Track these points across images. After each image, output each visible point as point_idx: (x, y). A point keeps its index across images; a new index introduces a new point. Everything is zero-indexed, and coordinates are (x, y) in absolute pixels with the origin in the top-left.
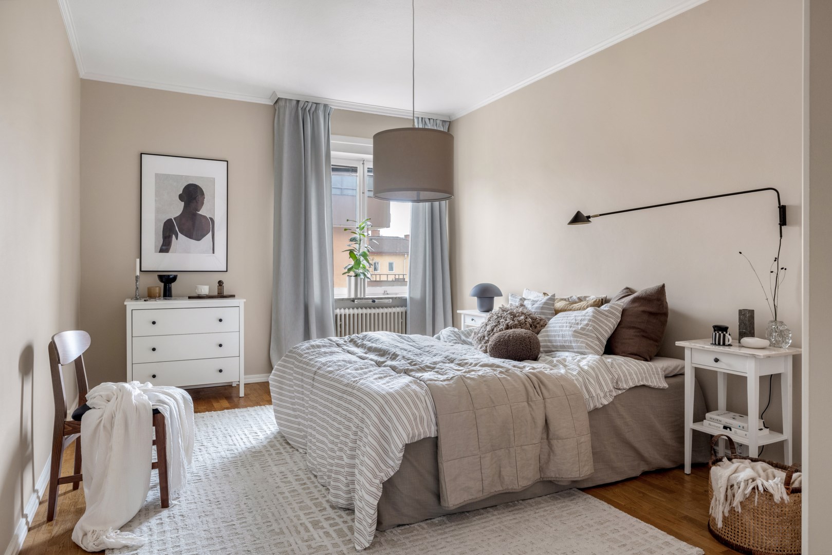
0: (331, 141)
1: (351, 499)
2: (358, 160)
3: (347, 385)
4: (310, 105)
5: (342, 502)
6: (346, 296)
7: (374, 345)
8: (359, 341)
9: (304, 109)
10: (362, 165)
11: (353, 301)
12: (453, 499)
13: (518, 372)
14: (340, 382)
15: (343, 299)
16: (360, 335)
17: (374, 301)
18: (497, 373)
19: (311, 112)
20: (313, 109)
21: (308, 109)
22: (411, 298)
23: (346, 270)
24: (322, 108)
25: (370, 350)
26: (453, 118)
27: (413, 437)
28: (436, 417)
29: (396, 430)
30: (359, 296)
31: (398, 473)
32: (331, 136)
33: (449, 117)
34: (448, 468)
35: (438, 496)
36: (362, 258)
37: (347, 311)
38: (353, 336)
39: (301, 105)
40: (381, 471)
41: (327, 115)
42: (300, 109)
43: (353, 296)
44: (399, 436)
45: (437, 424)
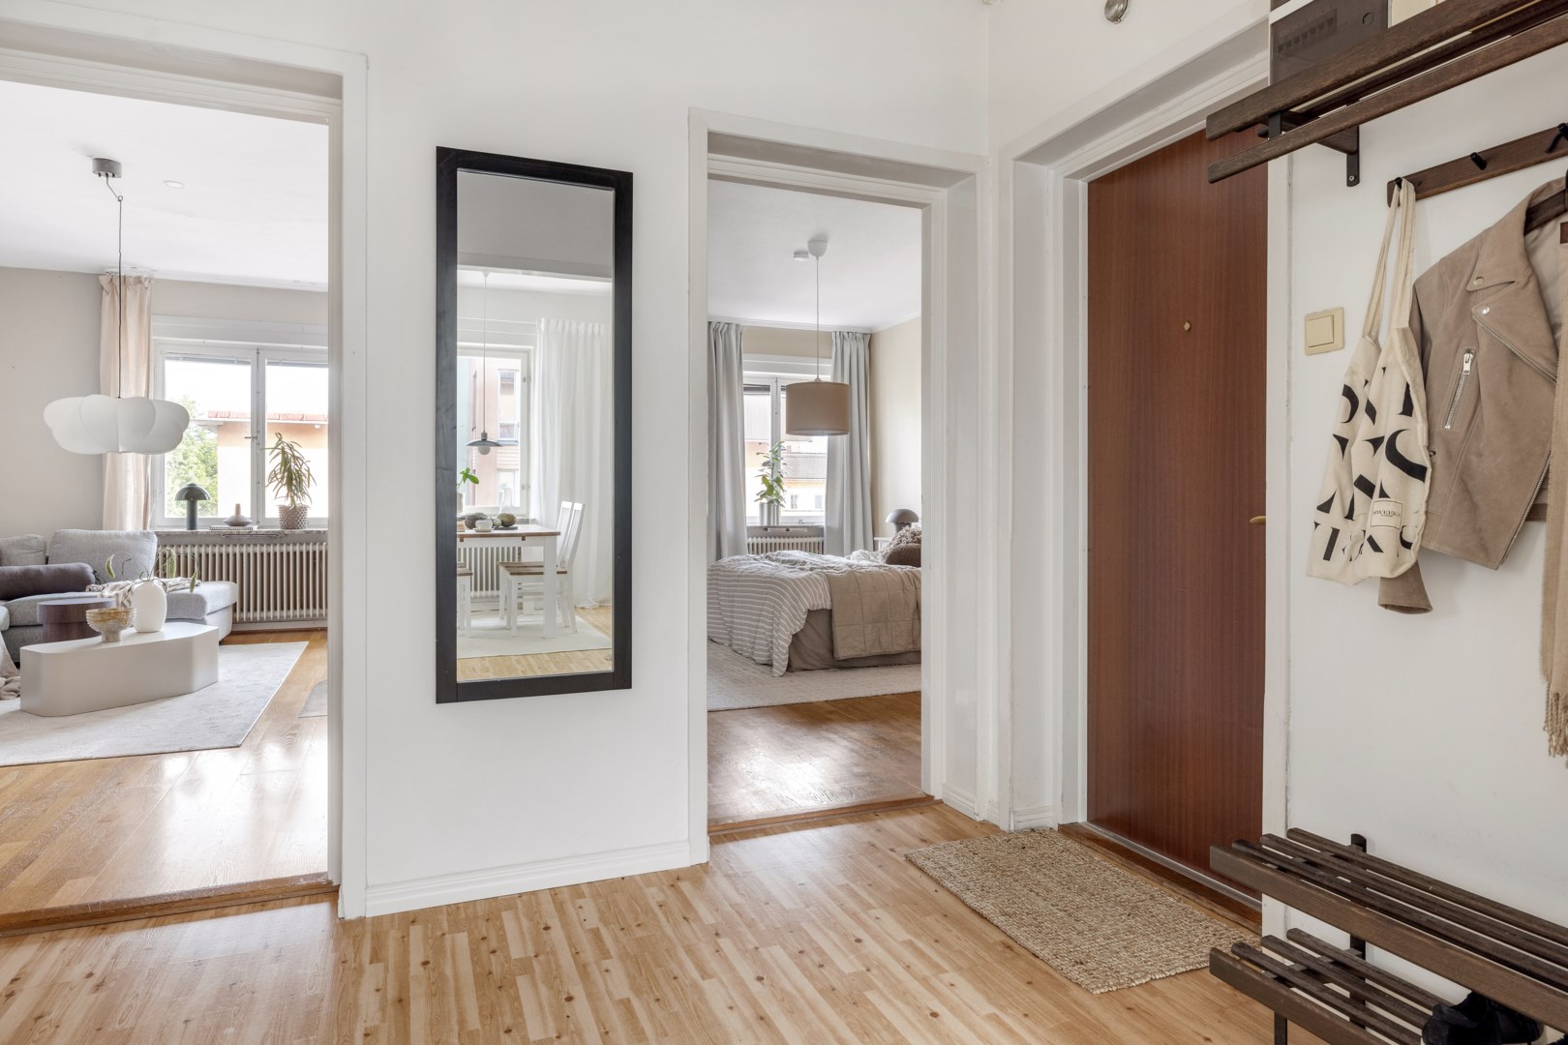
0: (743, 360)
1: (770, 656)
2: (772, 378)
3: (766, 577)
4: (722, 325)
5: (764, 660)
6: (759, 525)
7: (787, 558)
8: (774, 557)
9: (716, 330)
10: (775, 384)
11: (766, 529)
12: (843, 652)
13: (899, 570)
14: (762, 577)
15: (755, 527)
16: (776, 553)
17: (788, 530)
18: (882, 571)
19: (723, 332)
20: (725, 329)
21: (719, 330)
22: (828, 527)
23: (759, 497)
24: (733, 328)
25: (783, 562)
26: (874, 331)
27: (814, 606)
28: (831, 595)
29: (802, 601)
30: (772, 524)
31: (802, 630)
32: (743, 355)
33: (870, 329)
34: (839, 631)
35: (832, 651)
36: (775, 484)
37: (760, 540)
38: (769, 553)
39: (713, 326)
40: (791, 627)
41: (739, 335)
42: (711, 330)
43: (765, 524)
44: (804, 605)
45: (832, 600)
